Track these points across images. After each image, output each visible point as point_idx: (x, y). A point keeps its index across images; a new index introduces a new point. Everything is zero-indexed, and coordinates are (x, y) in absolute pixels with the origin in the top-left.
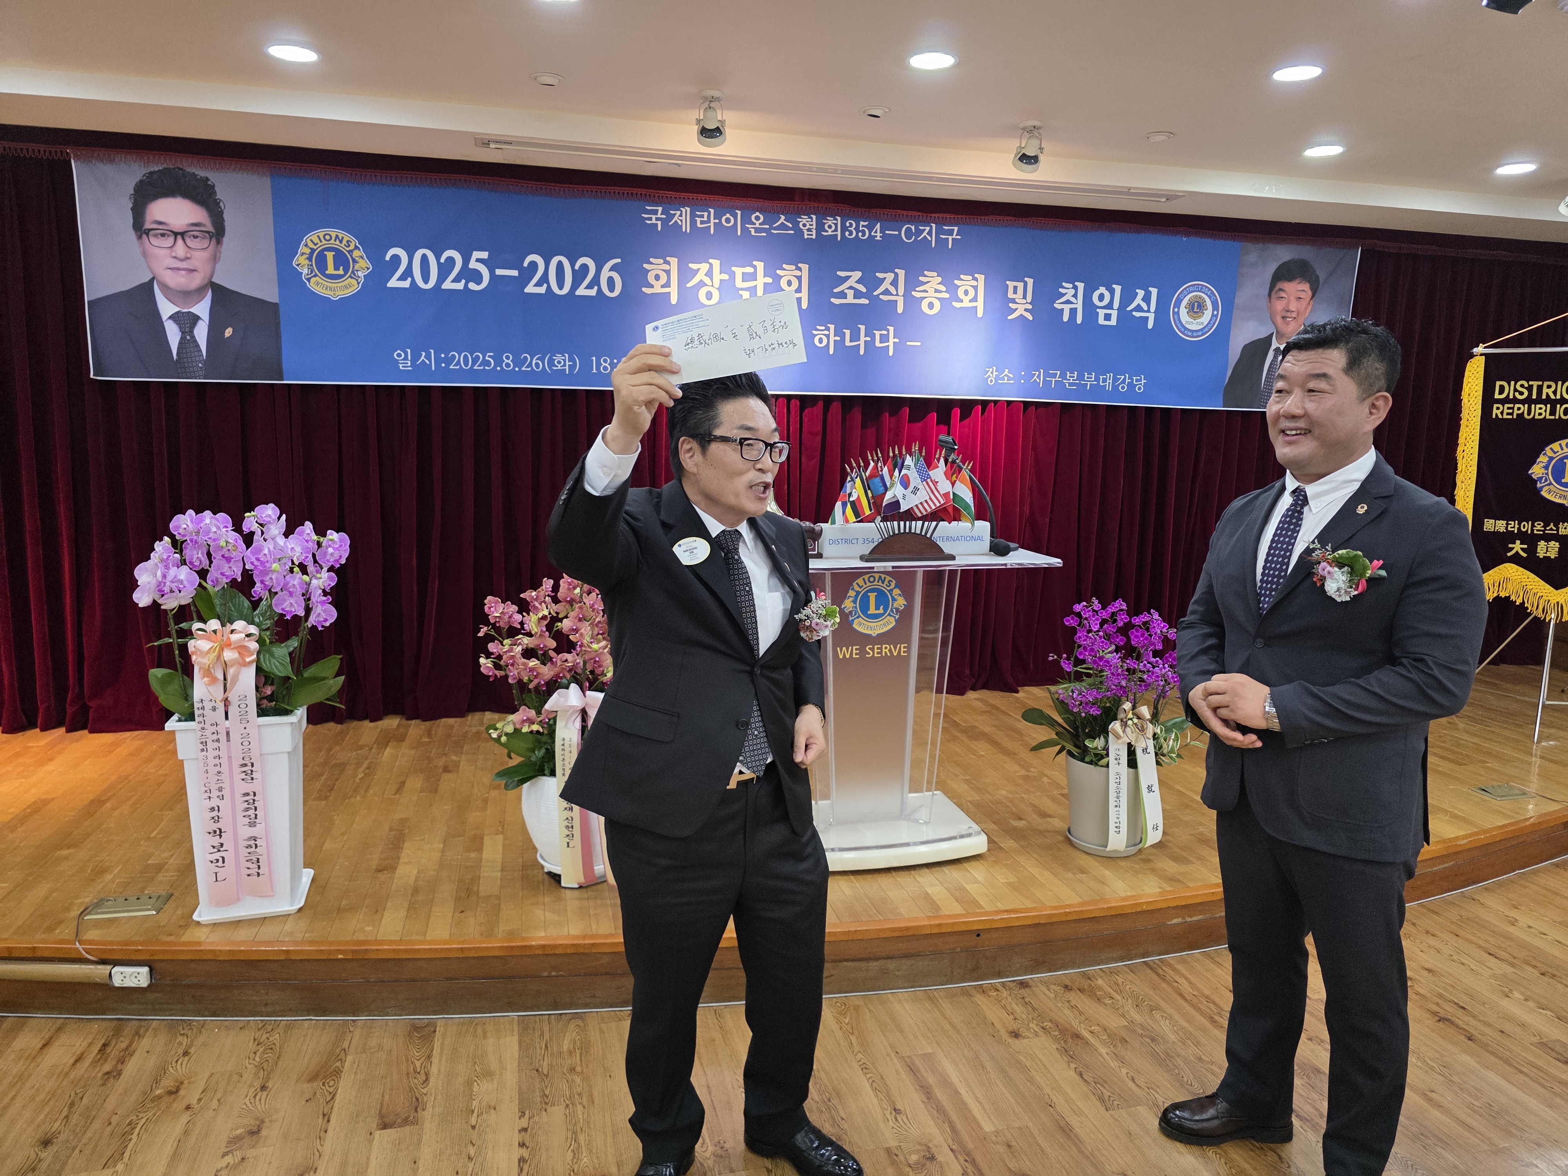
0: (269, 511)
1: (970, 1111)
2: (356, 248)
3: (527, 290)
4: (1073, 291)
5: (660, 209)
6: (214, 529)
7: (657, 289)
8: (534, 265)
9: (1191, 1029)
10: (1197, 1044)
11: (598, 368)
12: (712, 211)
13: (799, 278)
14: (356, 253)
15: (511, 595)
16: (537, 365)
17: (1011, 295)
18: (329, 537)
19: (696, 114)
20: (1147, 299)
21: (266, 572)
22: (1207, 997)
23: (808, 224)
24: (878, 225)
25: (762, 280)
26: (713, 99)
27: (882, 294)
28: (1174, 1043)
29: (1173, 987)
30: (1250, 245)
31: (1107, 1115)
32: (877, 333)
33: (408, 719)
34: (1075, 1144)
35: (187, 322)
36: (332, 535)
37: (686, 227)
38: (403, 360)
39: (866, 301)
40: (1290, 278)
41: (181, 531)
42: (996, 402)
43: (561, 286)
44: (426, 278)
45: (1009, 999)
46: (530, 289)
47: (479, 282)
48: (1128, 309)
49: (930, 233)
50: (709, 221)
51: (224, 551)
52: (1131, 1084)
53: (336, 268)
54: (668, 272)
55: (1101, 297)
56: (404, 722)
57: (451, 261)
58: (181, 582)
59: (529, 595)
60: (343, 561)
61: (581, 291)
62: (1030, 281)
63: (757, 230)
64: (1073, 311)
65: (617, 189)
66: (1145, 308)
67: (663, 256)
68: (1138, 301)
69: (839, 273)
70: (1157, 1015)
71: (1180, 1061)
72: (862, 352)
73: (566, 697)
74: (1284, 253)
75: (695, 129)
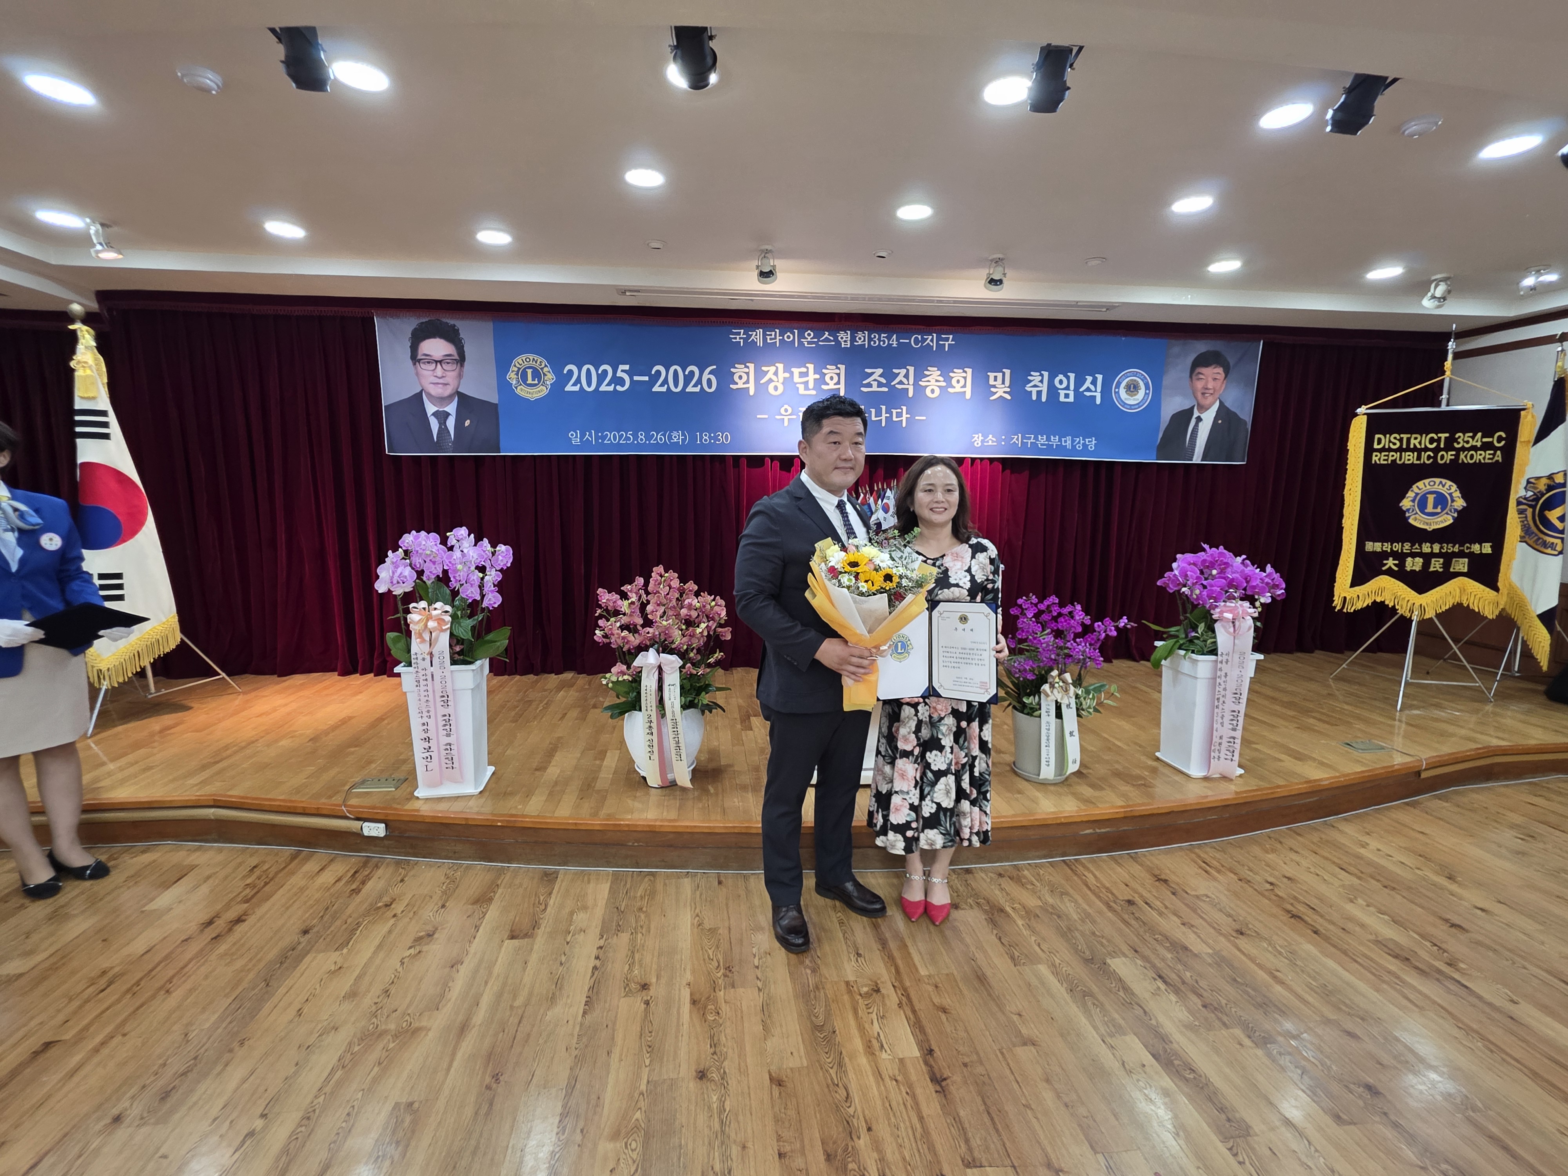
0: (463, 531)
1: (912, 959)
2: (546, 366)
3: (653, 390)
4: (1040, 378)
5: (742, 331)
6: (424, 543)
7: (741, 385)
8: (658, 373)
9: (1090, 911)
10: (1094, 922)
11: (701, 440)
12: (777, 331)
13: (838, 375)
14: (546, 369)
15: (615, 587)
16: (661, 439)
17: (992, 382)
18: (498, 548)
19: (756, 263)
20: (1094, 383)
21: (456, 571)
22: (1107, 889)
23: (844, 338)
24: (895, 336)
25: (812, 377)
26: (767, 251)
27: (898, 383)
28: (1075, 920)
29: (1082, 880)
30: (1173, 341)
31: (1014, 969)
32: (894, 411)
33: (578, 674)
34: (987, 990)
35: (443, 417)
36: (502, 548)
37: (760, 343)
38: (575, 438)
39: (886, 389)
40: (1207, 365)
41: (406, 544)
42: (982, 459)
43: (676, 386)
44: (589, 384)
45: (956, 881)
46: (656, 388)
47: (623, 386)
48: (1081, 390)
49: (932, 340)
50: (775, 338)
51: (431, 557)
52: (1037, 948)
53: (533, 380)
54: (748, 374)
55: (1061, 382)
56: (577, 675)
57: (605, 372)
58: (406, 577)
59: (626, 588)
60: (509, 565)
61: (690, 389)
62: (1007, 372)
63: (809, 343)
64: (1039, 393)
65: (713, 319)
66: (1093, 389)
67: (744, 363)
68: (1088, 384)
69: (867, 370)
70: (1066, 899)
71: (1077, 934)
72: (883, 424)
73: (647, 656)
74: (1201, 347)
75: (756, 273)
